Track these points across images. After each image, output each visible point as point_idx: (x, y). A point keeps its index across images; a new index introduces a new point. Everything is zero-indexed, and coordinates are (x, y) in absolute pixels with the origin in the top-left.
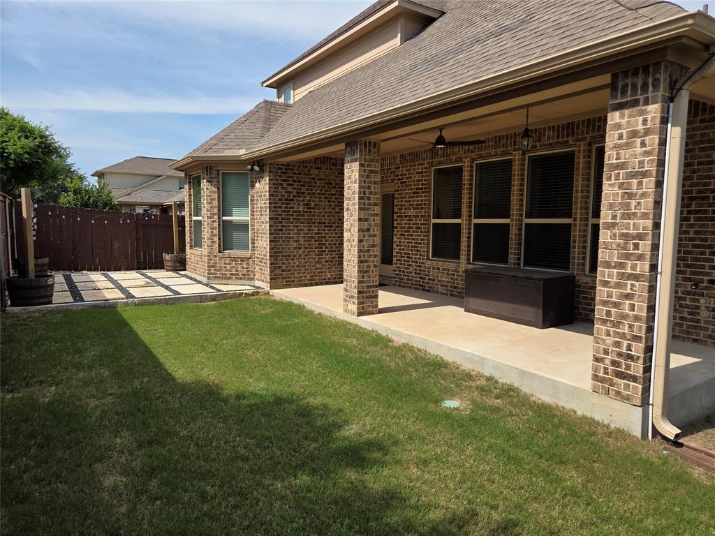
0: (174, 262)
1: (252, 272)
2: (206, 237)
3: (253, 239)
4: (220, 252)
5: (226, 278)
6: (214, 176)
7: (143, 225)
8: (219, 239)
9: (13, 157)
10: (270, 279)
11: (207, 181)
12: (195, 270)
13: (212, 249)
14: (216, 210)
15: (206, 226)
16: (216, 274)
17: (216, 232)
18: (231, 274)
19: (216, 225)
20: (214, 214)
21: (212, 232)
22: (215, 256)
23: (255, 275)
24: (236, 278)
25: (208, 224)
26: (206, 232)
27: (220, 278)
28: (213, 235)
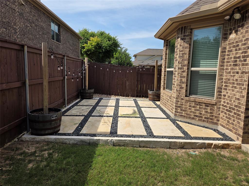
0: (154, 96)
1: (216, 117)
2: (176, 84)
3: (220, 88)
4: (186, 96)
5: (190, 118)
6: (187, 34)
7: (141, 74)
8: (187, 86)
9: (104, 48)
10: (244, 133)
11: (182, 39)
12: (166, 105)
13: (180, 93)
14: (186, 62)
15: (176, 75)
16: (182, 113)
17: (184, 80)
18: (195, 116)
19: (185, 74)
20: (184, 66)
21: (181, 80)
22: (182, 99)
23: (218, 121)
24: (199, 120)
25: (178, 74)
26: (176, 80)
27: (185, 116)
28: (181, 82)
